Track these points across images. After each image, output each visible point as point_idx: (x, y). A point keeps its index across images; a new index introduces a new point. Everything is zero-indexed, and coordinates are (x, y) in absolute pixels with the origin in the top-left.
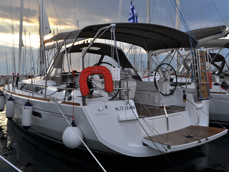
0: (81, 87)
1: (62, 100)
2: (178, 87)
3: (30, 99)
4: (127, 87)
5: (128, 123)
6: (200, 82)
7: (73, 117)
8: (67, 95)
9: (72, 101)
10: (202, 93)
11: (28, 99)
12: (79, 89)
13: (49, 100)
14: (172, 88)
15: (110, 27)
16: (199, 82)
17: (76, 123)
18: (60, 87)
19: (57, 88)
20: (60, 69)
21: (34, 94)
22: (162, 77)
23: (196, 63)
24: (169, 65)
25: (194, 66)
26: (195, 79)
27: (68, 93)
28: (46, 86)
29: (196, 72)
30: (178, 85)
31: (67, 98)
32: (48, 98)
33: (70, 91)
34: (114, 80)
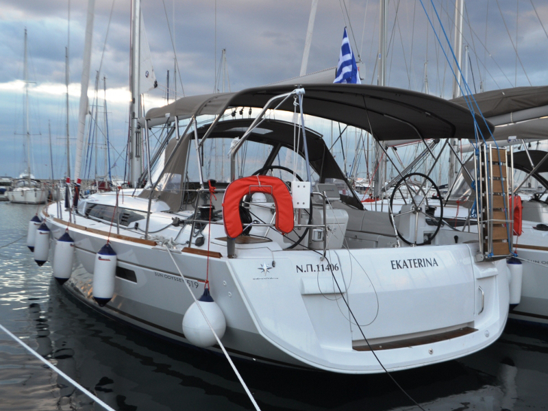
0: (226, 219)
1: (182, 244)
2: (446, 227)
3: (111, 239)
4: (325, 223)
5: (323, 299)
6: (490, 219)
7: (207, 282)
8: (195, 235)
9: (204, 248)
10: (494, 244)
11: (106, 238)
12: (222, 221)
13: (155, 244)
14: (431, 229)
15: (292, 95)
16: (488, 220)
17: (211, 294)
18: (178, 217)
19: (173, 219)
20: (180, 176)
21: (120, 229)
22: (408, 203)
23: (484, 176)
24: (427, 177)
25: (479, 182)
26: (479, 213)
27: (197, 230)
28: (149, 213)
29: (483, 197)
30: (443, 224)
31: (194, 240)
32: (151, 239)
33: (201, 227)
34: (296, 206)
